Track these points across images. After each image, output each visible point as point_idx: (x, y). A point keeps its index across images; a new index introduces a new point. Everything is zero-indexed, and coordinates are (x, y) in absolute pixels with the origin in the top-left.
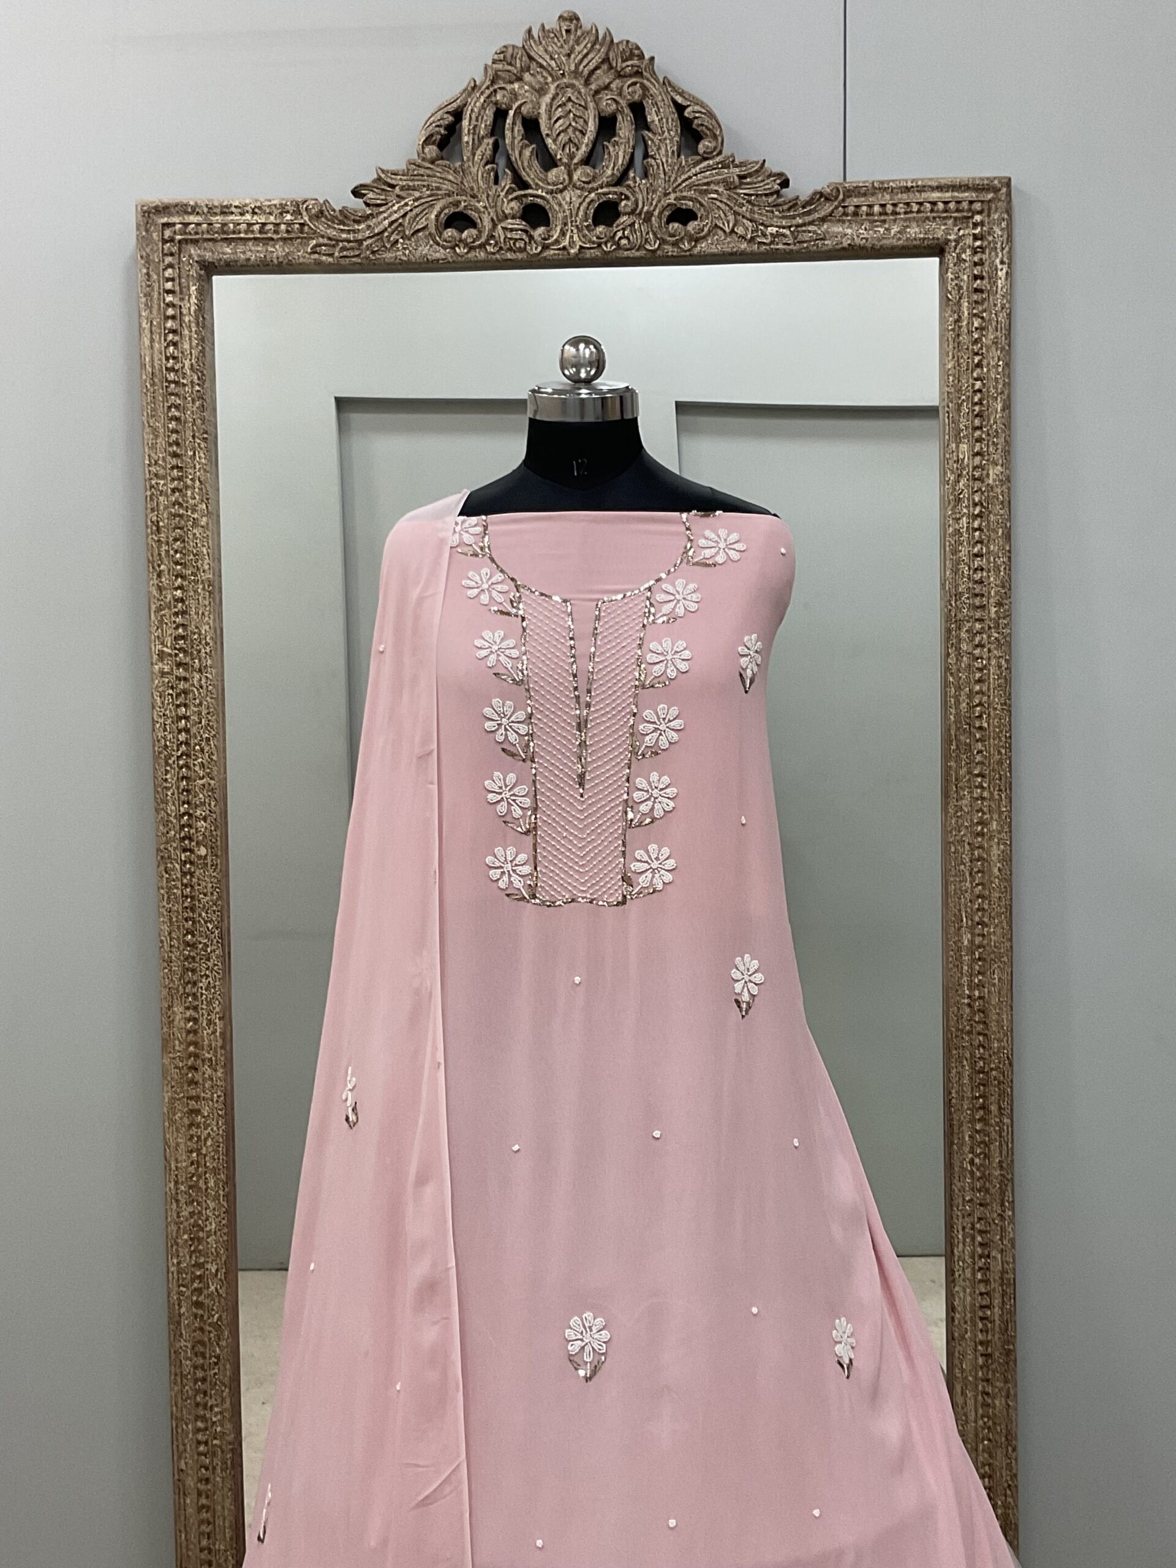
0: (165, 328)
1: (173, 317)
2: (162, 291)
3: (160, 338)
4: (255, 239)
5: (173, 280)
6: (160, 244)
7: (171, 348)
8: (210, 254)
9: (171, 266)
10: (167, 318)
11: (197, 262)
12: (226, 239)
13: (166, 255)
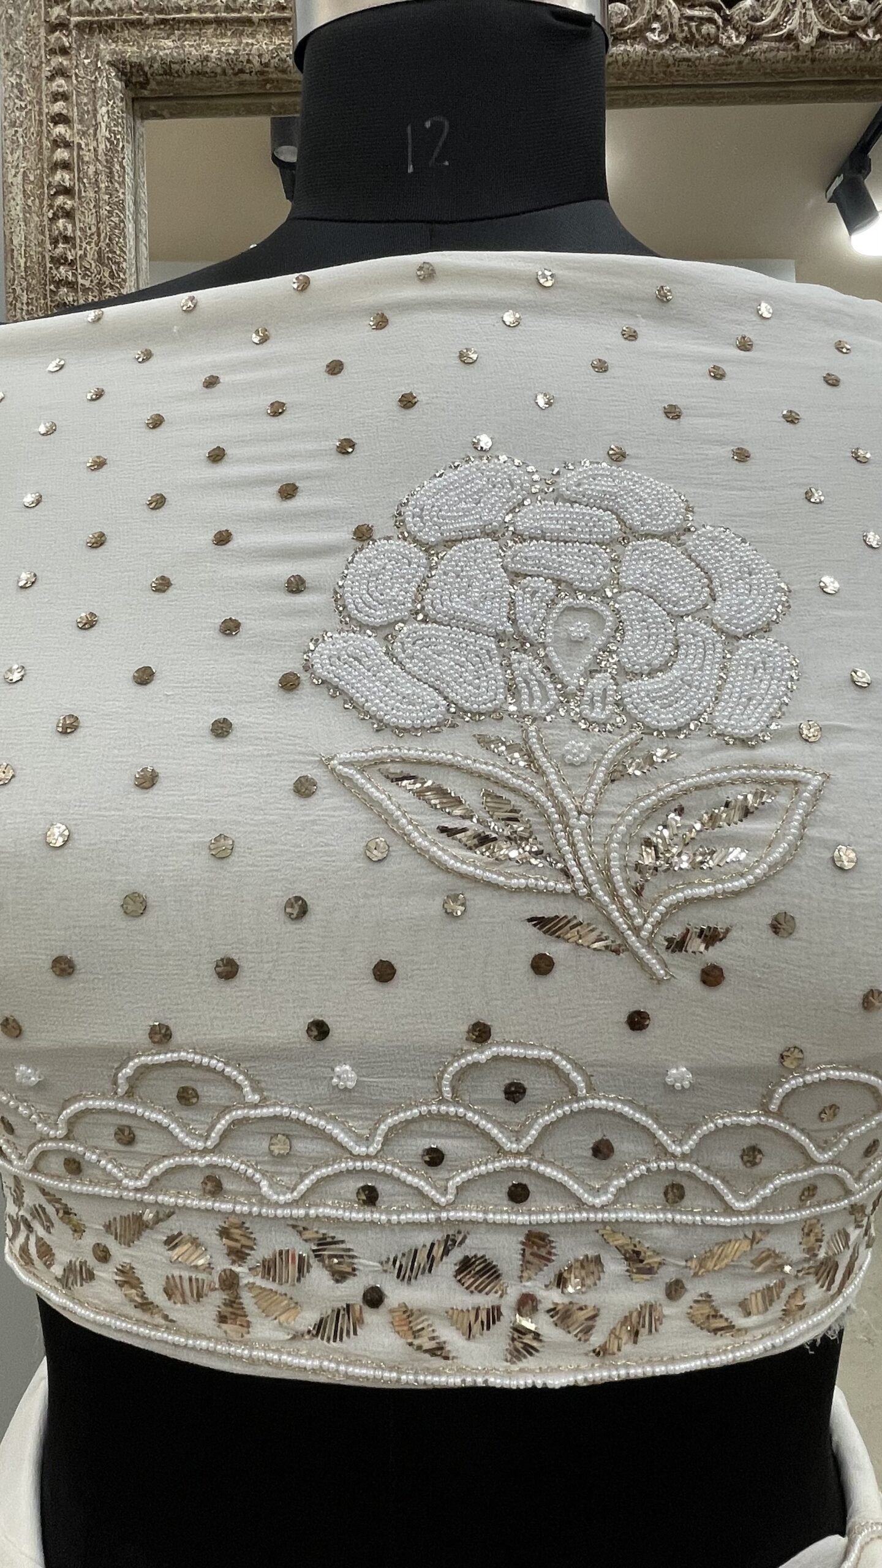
0: (50, 185)
1: (66, 166)
2: (44, 118)
3: (41, 203)
4: (219, 22)
5: (65, 97)
6: (43, 32)
7: (61, 222)
8: (135, 48)
9: (61, 72)
10: (56, 166)
11: (109, 63)
12: (164, 22)
13: (52, 52)
